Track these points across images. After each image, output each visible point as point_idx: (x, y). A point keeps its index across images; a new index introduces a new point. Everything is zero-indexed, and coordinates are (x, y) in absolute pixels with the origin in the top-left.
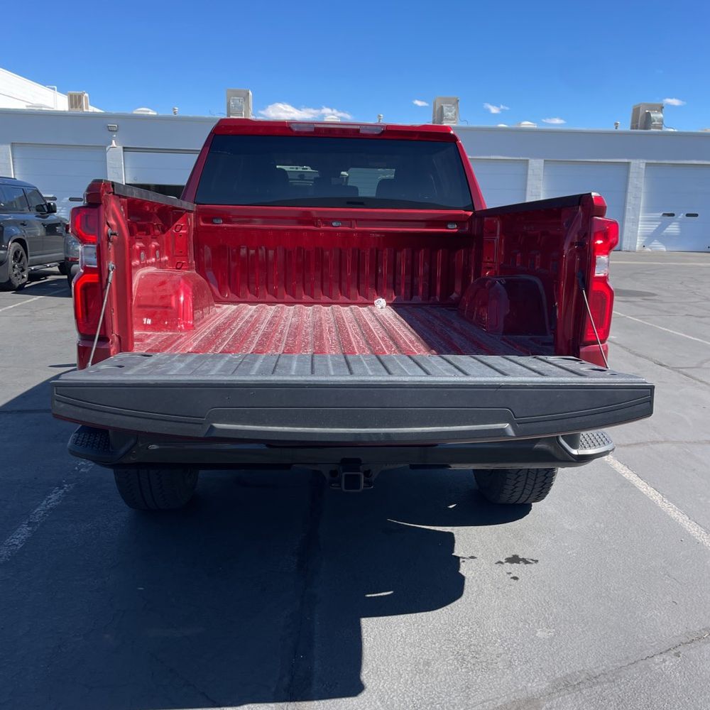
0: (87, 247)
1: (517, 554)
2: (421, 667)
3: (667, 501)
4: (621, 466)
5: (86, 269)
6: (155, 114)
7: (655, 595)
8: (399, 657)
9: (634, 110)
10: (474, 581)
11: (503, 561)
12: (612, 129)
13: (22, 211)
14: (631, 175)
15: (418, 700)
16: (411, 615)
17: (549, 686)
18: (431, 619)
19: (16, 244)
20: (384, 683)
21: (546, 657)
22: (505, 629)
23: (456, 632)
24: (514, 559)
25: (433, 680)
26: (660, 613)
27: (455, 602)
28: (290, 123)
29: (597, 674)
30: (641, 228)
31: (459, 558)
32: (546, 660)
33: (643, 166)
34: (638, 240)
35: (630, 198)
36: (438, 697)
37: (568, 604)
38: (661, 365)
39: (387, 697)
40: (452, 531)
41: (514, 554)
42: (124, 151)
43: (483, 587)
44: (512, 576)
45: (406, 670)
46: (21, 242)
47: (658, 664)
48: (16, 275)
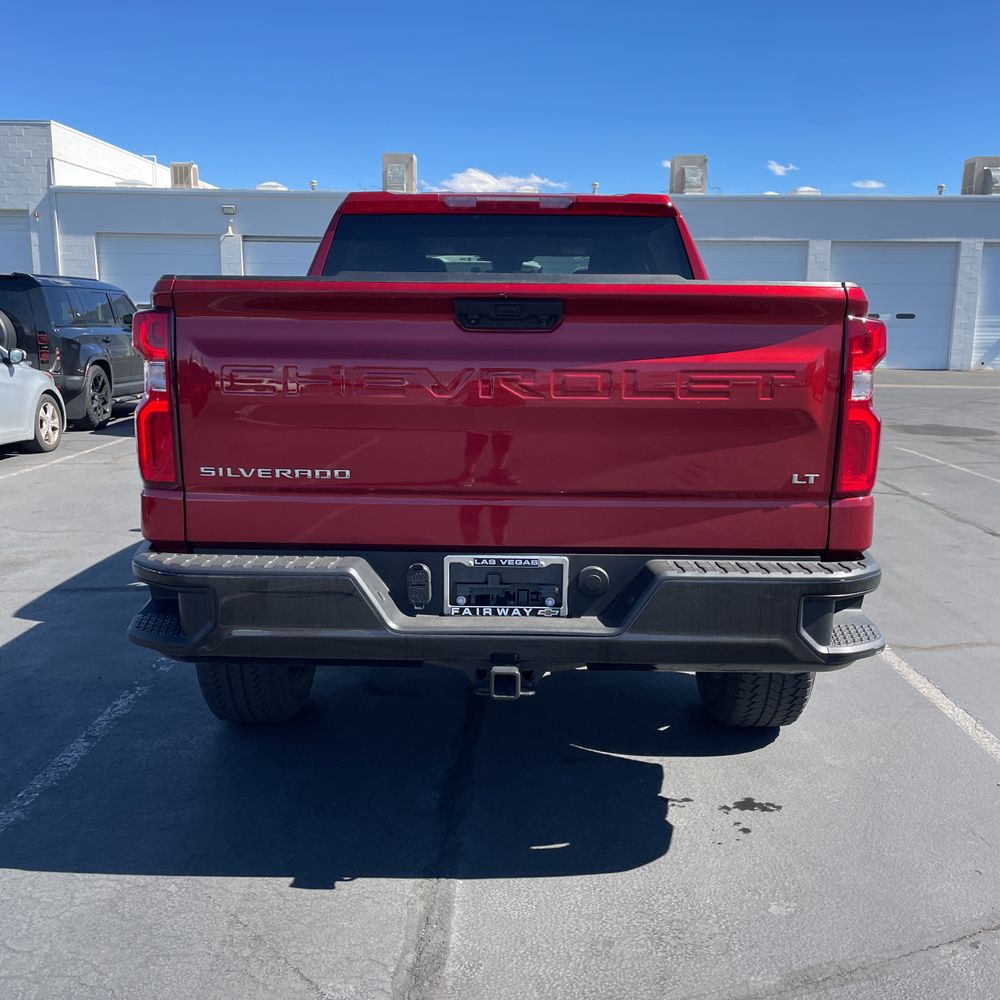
0: (154, 365)
1: (752, 797)
2: (600, 948)
3: (981, 729)
4: (918, 677)
5: (151, 393)
6: (285, 189)
7: (950, 861)
8: (569, 932)
9: (966, 167)
10: (686, 832)
11: (731, 806)
12: (935, 194)
13: (105, 324)
14: (962, 260)
15: (591, 992)
16: (593, 876)
17: (780, 981)
18: (620, 882)
19: (97, 367)
20: (546, 967)
21: (780, 941)
22: (724, 899)
23: (653, 902)
24: (747, 804)
25: (615, 966)
26: (956, 886)
27: (657, 861)
28: (444, 196)
29: (854, 968)
30: (977, 336)
31: (667, 800)
32: (779, 946)
33: (980, 247)
34: (974, 355)
35: (961, 293)
36: (620, 990)
37: (819, 869)
38: (994, 534)
39: (548, 986)
40: (661, 763)
41: (747, 797)
42: (244, 241)
43: (699, 841)
44: (740, 827)
45: (578, 951)
46: (103, 364)
47: (944, 957)
48: (95, 409)
